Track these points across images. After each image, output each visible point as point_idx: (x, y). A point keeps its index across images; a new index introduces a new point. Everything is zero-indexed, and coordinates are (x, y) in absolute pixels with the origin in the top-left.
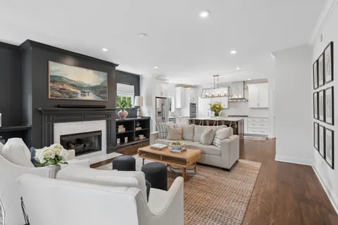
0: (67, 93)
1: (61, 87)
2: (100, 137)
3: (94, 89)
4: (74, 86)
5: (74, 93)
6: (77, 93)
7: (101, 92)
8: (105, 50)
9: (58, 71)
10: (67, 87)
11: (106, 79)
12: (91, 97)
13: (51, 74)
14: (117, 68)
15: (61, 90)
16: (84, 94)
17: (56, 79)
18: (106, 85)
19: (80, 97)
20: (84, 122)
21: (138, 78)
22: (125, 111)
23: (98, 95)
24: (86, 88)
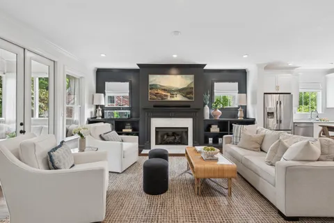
0: (160, 96)
1: (156, 92)
2: (187, 132)
3: (180, 91)
4: (165, 90)
5: (166, 96)
6: (167, 96)
7: (188, 93)
9: (155, 80)
10: (160, 92)
11: (193, 80)
12: (179, 98)
13: (150, 84)
14: (205, 68)
15: (156, 94)
16: (172, 96)
17: (154, 87)
18: (193, 86)
19: (169, 99)
20: (173, 119)
21: (244, 73)
22: (218, 111)
23: (185, 96)
24: (174, 91)
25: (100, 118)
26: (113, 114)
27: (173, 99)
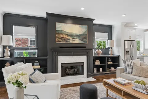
0: (64, 40)
1: (61, 36)
2: (83, 66)
3: (79, 36)
4: (68, 35)
6: (69, 39)
7: (83, 38)
8: (83, 9)
10: (65, 36)
11: (87, 30)
12: (77, 41)
14: (94, 22)
15: (62, 38)
16: (73, 39)
17: (59, 32)
18: (87, 33)
19: (71, 42)
20: (74, 57)
21: (110, 27)
22: (100, 50)
23: (82, 40)
24: (74, 36)
25: (9, 57)
26: (22, 54)
27: (74, 42)
